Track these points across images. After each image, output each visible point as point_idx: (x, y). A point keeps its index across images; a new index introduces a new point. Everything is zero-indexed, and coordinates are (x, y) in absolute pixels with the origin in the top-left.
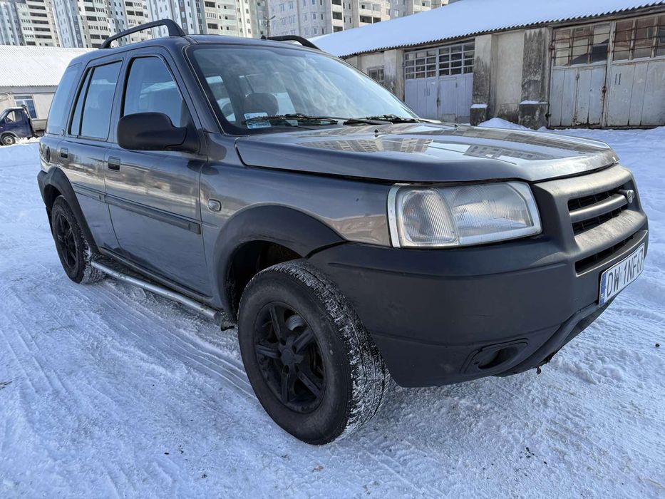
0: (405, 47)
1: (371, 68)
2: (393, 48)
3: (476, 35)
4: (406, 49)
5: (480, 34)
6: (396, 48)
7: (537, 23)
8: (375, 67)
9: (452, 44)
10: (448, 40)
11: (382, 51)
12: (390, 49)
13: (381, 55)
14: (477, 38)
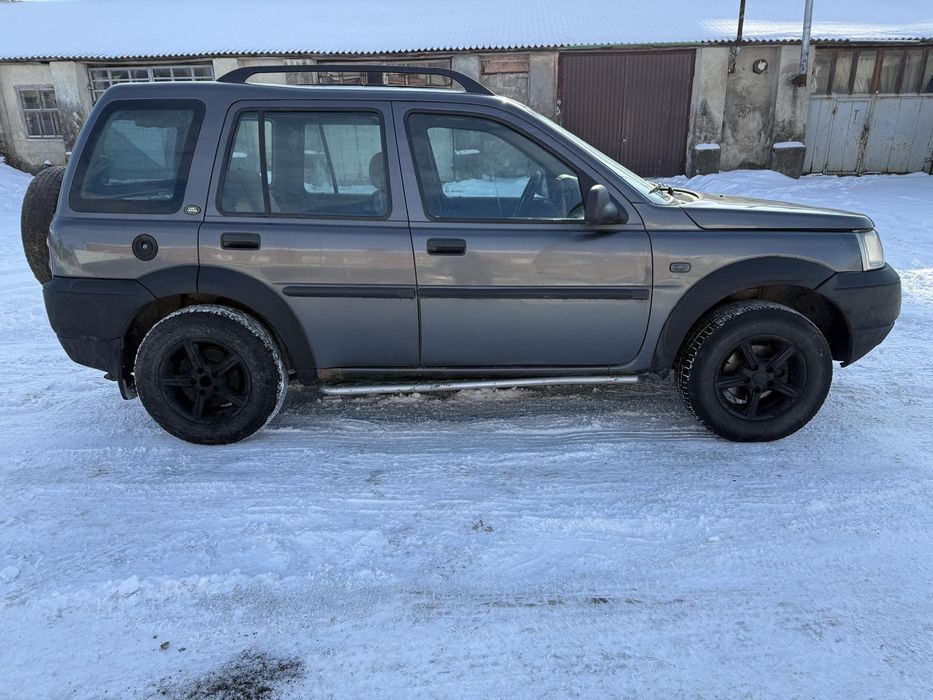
0: (92, 59)
1: (21, 86)
2: (68, 60)
3: (213, 56)
4: (92, 64)
5: (219, 56)
6: (75, 60)
7: (299, 52)
8: (32, 86)
9: (173, 64)
10: (170, 58)
11: (45, 62)
12: (62, 59)
13: (41, 68)
14: (215, 61)
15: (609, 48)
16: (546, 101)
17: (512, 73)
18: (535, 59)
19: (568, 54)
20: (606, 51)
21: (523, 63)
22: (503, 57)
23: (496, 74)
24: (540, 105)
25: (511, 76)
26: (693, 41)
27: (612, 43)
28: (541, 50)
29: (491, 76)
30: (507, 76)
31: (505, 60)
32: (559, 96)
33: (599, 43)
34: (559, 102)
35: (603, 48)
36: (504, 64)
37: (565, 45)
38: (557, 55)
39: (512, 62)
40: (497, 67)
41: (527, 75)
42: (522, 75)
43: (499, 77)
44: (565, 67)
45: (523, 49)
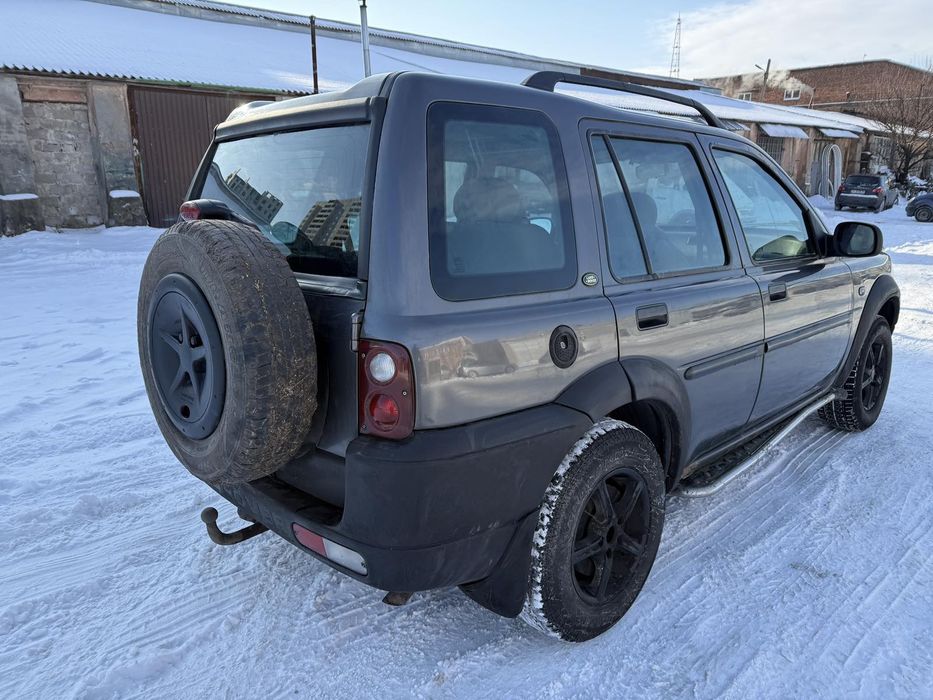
15: (188, 86)
16: (121, 139)
17: (64, 103)
18: (99, 89)
19: (139, 88)
20: (185, 89)
21: (78, 93)
22: (50, 82)
23: (41, 102)
24: (114, 143)
25: (63, 106)
26: (274, 89)
27: (192, 81)
28: (107, 79)
29: (35, 105)
30: (59, 107)
31: (53, 86)
32: (135, 134)
33: (177, 80)
34: (135, 141)
35: (181, 85)
36: (51, 91)
37: (137, 77)
38: (125, 88)
39: (63, 90)
40: (40, 93)
41: (85, 107)
42: (78, 106)
43: (46, 106)
44: (137, 102)
45: (82, 76)
